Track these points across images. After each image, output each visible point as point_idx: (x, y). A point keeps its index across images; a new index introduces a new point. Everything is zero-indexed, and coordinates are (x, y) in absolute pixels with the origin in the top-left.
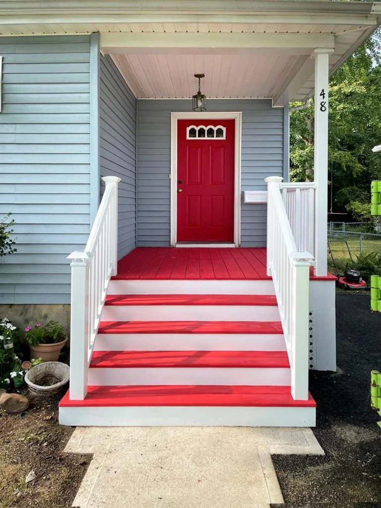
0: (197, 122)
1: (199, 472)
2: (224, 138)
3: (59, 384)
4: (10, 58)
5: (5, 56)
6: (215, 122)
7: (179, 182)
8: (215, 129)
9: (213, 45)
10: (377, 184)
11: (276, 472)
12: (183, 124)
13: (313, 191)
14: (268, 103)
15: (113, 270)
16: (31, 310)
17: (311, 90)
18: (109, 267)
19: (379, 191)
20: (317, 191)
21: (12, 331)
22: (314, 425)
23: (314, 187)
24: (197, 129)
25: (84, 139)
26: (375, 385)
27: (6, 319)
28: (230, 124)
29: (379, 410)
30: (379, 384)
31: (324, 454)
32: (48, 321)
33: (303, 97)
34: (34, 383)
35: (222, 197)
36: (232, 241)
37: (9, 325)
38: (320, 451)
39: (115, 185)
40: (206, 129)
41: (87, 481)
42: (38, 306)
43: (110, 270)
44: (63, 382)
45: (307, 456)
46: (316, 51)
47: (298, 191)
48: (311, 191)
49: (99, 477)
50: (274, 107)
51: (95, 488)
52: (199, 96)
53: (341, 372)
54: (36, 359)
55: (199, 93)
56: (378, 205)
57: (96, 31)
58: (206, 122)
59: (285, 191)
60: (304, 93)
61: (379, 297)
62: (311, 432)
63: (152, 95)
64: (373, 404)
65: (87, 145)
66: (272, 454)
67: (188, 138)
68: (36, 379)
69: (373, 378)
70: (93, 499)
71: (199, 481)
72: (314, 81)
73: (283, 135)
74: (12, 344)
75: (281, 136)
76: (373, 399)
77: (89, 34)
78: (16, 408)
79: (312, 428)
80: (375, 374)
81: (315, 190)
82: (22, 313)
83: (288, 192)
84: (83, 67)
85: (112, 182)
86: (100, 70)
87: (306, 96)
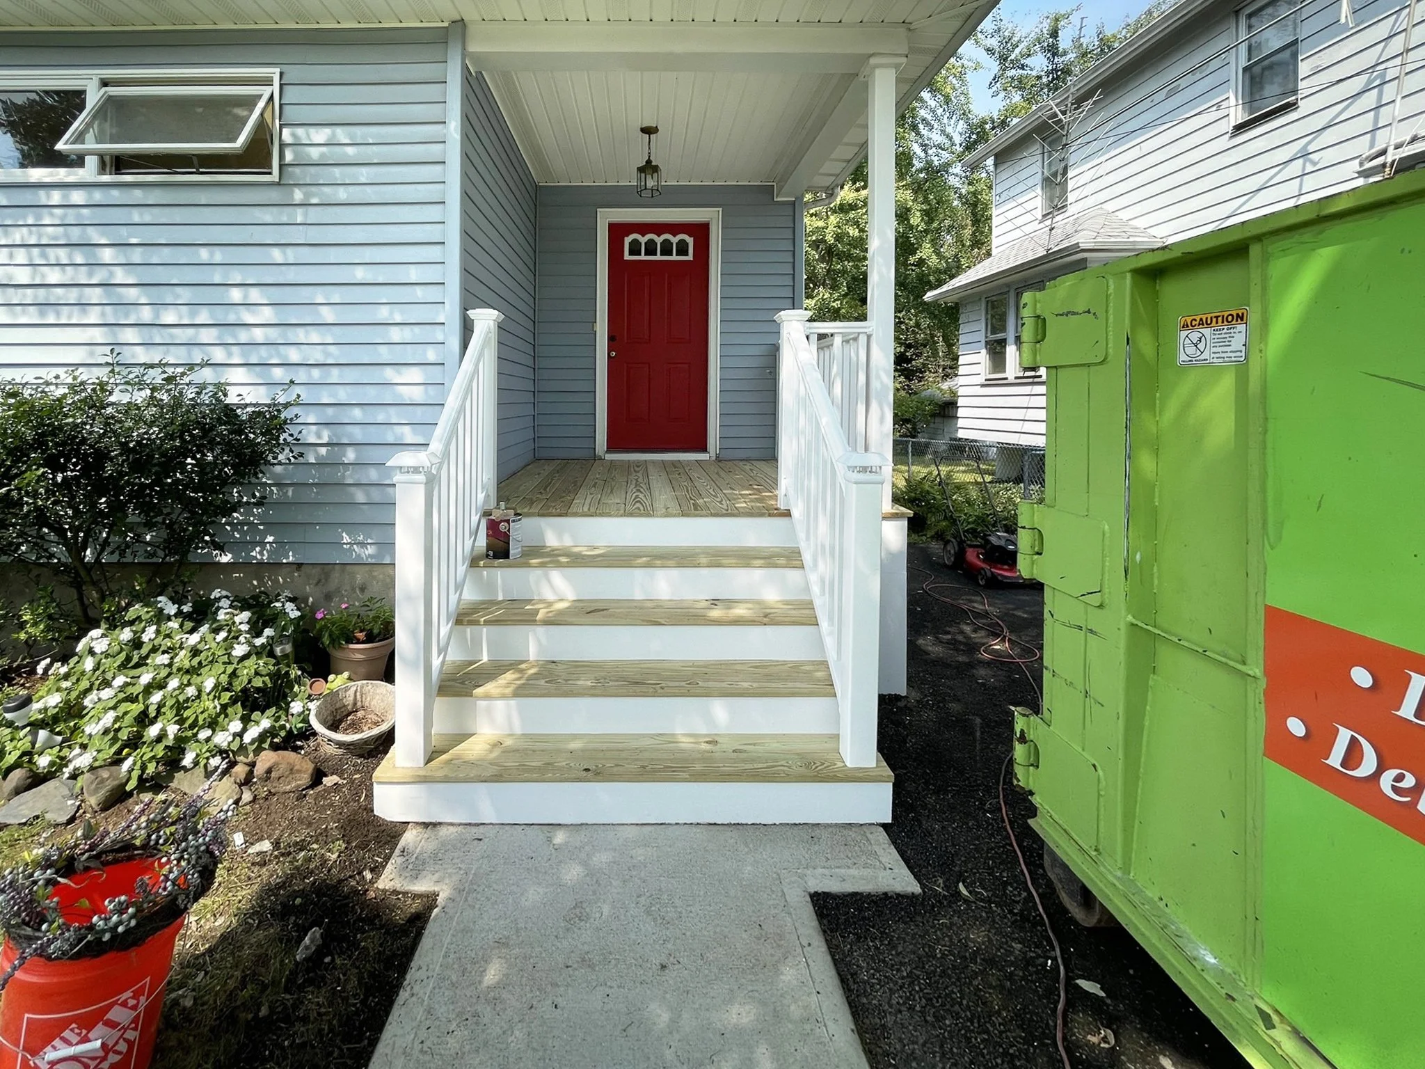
0: (643, 228)
1: (661, 942)
2: (690, 257)
3: (376, 731)
4: (293, 73)
5: (285, 68)
6: (674, 228)
7: (611, 338)
8: (675, 240)
9: (679, 48)
10: (1035, 296)
11: (826, 940)
12: (618, 231)
13: (866, 338)
14: (768, 191)
15: (487, 496)
16: (335, 577)
17: (845, 164)
18: (479, 490)
19: (1039, 312)
20: (873, 339)
21: (291, 620)
22: (888, 819)
23: (868, 331)
24: (643, 240)
25: (433, 233)
26: (1023, 739)
27: (287, 593)
28: (701, 232)
29: (1032, 793)
30: (1032, 737)
31: (920, 891)
32: (367, 595)
33: (828, 181)
34: (328, 728)
35: (686, 366)
36: (703, 448)
37: (289, 606)
38: (913, 887)
39: (492, 325)
40: (659, 240)
41: (420, 968)
42: (348, 567)
43: (481, 496)
44: (384, 727)
45: (885, 894)
46: (873, 61)
47: (838, 340)
48: (862, 339)
49: (445, 956)
50: (779, 199)
51: (434, 988)
52: (649, 168)
53: (915, 695)
54: (337, 673)
55: (649, 162)
56: (1038, 345)
57: (458, 18)
58: (659, 228)
59: (814, 338)
60: (831, 172)
61: (1036, 549)
62: (882, 835)
63: (564, 174)
64: (1018, 780)
65: (439, 247)
66: (812, 891)
67: (627, 257)
68: (335, 716)
69: (1020, 724)
70: (428, 1023)
71: (663, 967)
72: (867, 126)
73: (794, 251)
74: (290, 644)
75: (791, 253)
76: (1019, 771)
77: (446, 24)
78: (289, 783)
79: (884, 826)
80: (1024, 715)
81: (869, 337)
82: (319, 581)
83: (819, 339)
84: (432, 91)
85: (486, 320)
86: (466, 99)
87: (834, 178)
